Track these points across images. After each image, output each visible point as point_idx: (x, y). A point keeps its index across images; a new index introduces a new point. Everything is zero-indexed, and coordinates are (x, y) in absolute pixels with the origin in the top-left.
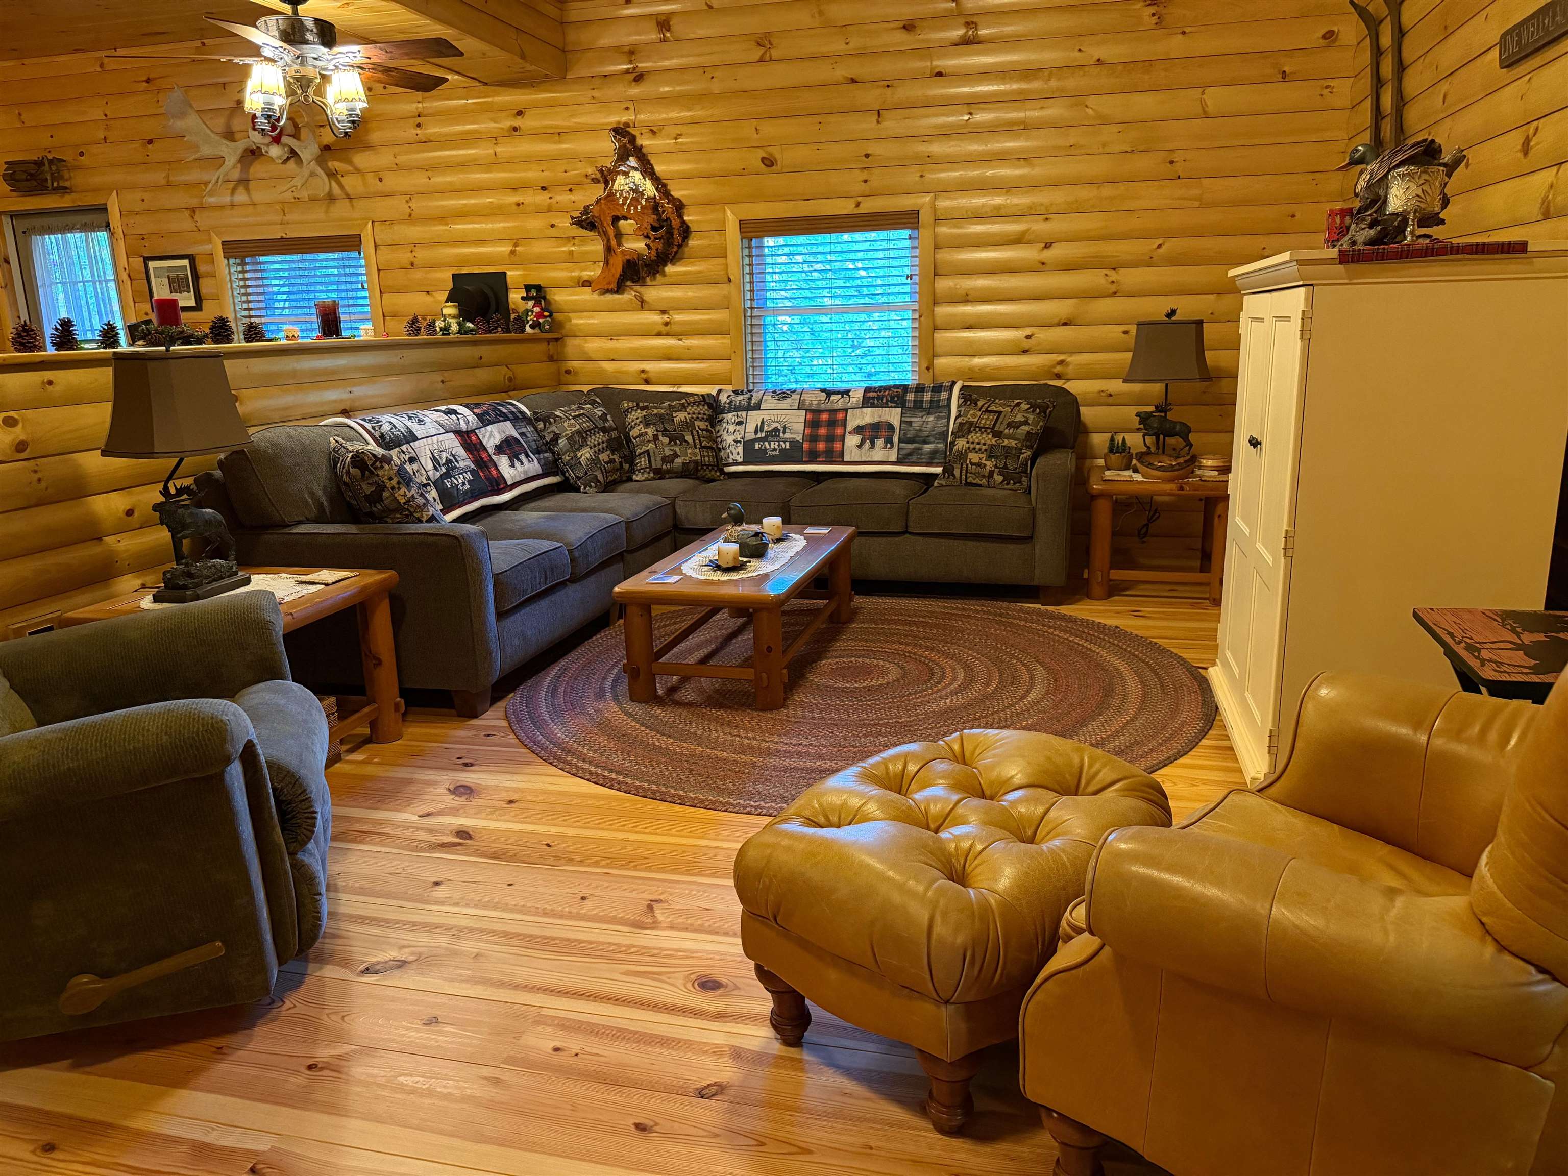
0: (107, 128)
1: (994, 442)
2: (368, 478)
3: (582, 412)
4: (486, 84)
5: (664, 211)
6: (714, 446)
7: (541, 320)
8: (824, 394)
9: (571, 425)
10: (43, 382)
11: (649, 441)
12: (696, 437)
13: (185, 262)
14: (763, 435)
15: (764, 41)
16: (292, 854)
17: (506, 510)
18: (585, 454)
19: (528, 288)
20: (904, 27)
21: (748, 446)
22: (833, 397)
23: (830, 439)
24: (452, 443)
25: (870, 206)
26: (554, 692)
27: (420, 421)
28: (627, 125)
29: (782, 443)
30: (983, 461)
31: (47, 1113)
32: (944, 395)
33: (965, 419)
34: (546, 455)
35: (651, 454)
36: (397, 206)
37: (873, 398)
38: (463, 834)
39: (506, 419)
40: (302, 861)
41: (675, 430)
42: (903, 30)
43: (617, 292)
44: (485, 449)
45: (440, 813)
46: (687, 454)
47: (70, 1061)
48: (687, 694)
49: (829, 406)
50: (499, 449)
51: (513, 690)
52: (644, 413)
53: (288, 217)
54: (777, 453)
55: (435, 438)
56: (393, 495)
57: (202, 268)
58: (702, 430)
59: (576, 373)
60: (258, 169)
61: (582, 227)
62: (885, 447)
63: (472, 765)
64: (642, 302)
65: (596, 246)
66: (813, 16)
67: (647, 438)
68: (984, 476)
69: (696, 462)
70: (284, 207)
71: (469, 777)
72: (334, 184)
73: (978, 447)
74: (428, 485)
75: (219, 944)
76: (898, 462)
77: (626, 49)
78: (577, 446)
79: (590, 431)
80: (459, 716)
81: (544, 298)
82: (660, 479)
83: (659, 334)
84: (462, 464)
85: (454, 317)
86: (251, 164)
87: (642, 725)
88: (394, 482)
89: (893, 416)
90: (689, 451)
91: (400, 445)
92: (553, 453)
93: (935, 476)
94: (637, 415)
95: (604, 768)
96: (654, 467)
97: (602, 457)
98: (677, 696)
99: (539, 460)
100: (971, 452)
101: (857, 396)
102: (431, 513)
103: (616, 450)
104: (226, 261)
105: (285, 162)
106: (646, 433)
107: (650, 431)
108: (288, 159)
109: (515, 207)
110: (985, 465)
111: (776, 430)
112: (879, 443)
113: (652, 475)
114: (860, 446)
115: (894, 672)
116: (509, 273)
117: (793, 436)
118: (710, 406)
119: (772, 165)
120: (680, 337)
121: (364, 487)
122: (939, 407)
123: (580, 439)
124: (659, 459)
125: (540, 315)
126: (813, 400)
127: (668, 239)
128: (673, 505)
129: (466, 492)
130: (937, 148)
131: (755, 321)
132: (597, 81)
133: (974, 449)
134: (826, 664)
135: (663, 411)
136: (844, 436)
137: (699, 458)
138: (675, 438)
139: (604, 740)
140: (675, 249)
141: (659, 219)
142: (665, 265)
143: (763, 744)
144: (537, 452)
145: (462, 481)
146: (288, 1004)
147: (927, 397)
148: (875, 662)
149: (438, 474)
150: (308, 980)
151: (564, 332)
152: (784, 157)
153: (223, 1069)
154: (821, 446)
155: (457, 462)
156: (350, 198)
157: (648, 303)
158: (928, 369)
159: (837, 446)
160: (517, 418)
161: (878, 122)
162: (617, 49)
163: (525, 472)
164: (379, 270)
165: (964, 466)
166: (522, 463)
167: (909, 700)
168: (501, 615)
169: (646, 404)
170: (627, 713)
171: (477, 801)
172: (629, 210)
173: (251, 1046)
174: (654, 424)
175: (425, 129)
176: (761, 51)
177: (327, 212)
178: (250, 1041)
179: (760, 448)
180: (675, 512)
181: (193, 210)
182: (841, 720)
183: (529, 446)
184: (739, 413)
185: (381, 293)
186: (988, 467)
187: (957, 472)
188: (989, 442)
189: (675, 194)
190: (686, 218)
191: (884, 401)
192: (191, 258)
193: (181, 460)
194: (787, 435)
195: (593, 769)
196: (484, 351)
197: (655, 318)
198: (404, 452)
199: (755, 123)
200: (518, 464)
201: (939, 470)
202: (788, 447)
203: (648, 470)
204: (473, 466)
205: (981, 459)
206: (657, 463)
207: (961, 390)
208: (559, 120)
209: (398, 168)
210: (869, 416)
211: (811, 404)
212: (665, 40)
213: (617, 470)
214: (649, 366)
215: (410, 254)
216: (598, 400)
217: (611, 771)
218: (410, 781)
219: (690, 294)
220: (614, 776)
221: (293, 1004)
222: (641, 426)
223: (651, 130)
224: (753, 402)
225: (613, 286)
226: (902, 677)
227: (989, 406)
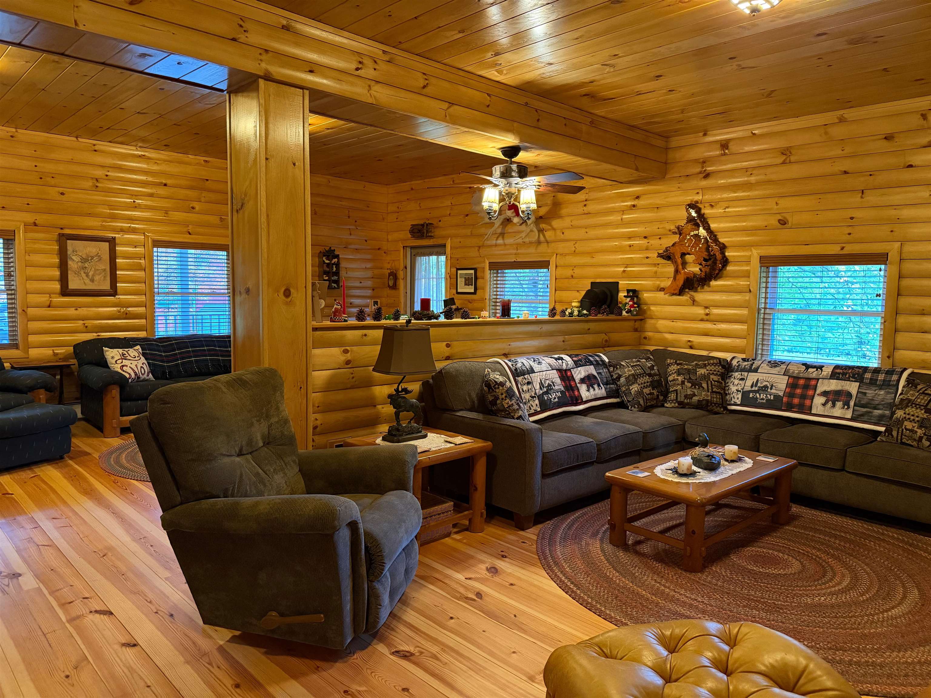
0: (451, 209)
1: (925, 416)
2: (491, 393)
3: (638, 363)
4: (621, 183)
5: (712, 250)
6: (722, 392)
7: (632, 309)
8: (804, 367)
9: (629, 371)
10: (362, 335)
11: (678, 384)
12: (710, 385)
13: (472, 272)
14: (756, 389)
15: (786, 152)
16: (370, 581)
17: (580, 415)
18: (635, 388)
19: (628, 291)
20: (885, 138)
21: (745, 394)
22: (811, 370)
23: (803, 397)
24: (554, 376)
25: (850, 249)
26: (570, 527)
27: (539, 363)
28: (697, 202)
29: (768, 396)
30: (915, 429)
31: (246, 670)
32: (895, 377)
33: (906, 396)
34: (612, 386)
35: (679, 392)
36: (568, 247)
37: (839, 374)
38: (479, 595)
39: (591, 363)
40: (375, 586)
41: (696, 380)
42: (885, 140)
43: (680, 294)
44: (574, 380)
45: (475, 579)
46: (702, 395)
47: (265, 650)
48: (646, 548)
49: (806, 375)
50: (582, 381)
51: (550, 519)
52: (679, 367)
53: (519, 251)
54: (764, 401)
55: (544, 373)
56: (502, 402)
57: (479, 274)
58: (715, 381)
59: (650, 339)
60: (509, 229)
61: (664, 259)
62: (843, 408)
63: (506, 557)
64: (694, 301)
65: (670, 269)
66: (821, 136)
67: (678, 382)
68: (915, 440)
69: (707, 401)
70: (518, 246)
71: (501, 564)
72: (541, 236)
73: (912, 418)
74: (535, 397)
75: (322, 616)
76: (852, 419)
77: (701, 160)
78: (630, 383)
79: (640, 375)
80: (516, 527)
81: (637, 297)
82: (682, 408)
83: (702, 320)
84: (557, 387)
85: (577, 307)
86: (506, 226)
87: (607, 560)
88: (504, 396)
89: (853, 387)
90: (703, 393)
91: (524, 375)
92: (617, 385)
93: (879, 433)
94: (675, 367)
95: (570, 580)
96: (679, 400)
97: (645, 390)
98: (638, 548)
99: (605, 389)
100: (906, 420)
101: (827, 371)
102: (520, 414)
103: (656, 387)
104: (489, 272)
105: (521, 225)
106: (677, 379)
107: (680, 378)
108: (523, 223)
109: (628, 248)
110: (916, 432)
111: (766, 387)
112: (839, 404)
113: (677, 405)
114: (824, 405)
115: (796, 566)
116: (620, 282)
117: (777, 392)
118: (723, 367)
119: (785, 224)
120: (715, 323)
121: (489, 397)
122: (889, 385)
123: (633, 379)
124: (683, 396)
125: (632, 306)
126: (794, 370)
127: (713, 267)
128: (684, 425)
129: (555, 403)
130: (906, 213)
131: (766, 316)
132: (683, 178)
133: (909, 419)
134: (750, 550)
135: (690, 367)
136: (814, 396)
137: (709, 398)
138: (695, 384)
139: (579, 563)
140: (717, 272)
141: (709, 255)
142: (711, 280)
143: (672, 593)
144: (606, 384)
145: (554, 397)
146: (355, 657)
147: (881, 377)
148: (786, 557)
149: (541, 392)
150: (370, 648)
151: (646, 316)
152: (793, 220)
153: (314, 677)
154: (796, 401)
155: (554, 386)
156: (548, 242)
157: (697, 302)
158: (889, 357)
159: (808, 402)
160: (599, 364)
161: (862, 197)
162: (696, 161)
163: (595, 395)
164: (556, 279)
165: (901, 430)
166: (594, 390)
167: (793, 590)
168: (544, 476)
169: (681, 362)
170: (603, 550)
171: (496, 579)
172: (691, 250)
173: (330, 671)
174: (683, 374)
175: (588, 207)
176: (784, 157)
177: (536, 249)
178: (331, 668)
179: (753, 397)
180: (684, 430)
181: (479, 247)
182: (735, 591)
183: (602, 380)
184: (743, 373)
185: (555, 290)
186: (918, 434)
187: (895, 433)
188: (921, 416)
189: (721, 240)
190: (727, 254)
191: (847, 376)
192: (475, 270)
193: (405, 377)
194: (773, 391)
195: (563, 578)
196: (592, 326)
197: (700, 311)
198: (525, 379)
199: (776, 199)
200: (591, 390)
201: (883, 429)
202: (772, 398)
203: (675, 401)
204: (563, 389)
205: (914, 427)
206: (681, 398)
207: (909, 375)
208: (658, 200)
209: (572, 227)
210: (834, 385)
211: (793, 373)
212: (725, 154)
213: (655, 399)
214: (693, 338)
215: (571, 271)
216: (651, 357)
217: (572, 583)
218: (472, 557)
219: (724, 298)
220: (572, 586)
221: (357, 658)
222: (675, 375)
223: (711, 205)
224: (753, 367)
225: (677, 291)
226: (799, 573)
227: (926, 390)
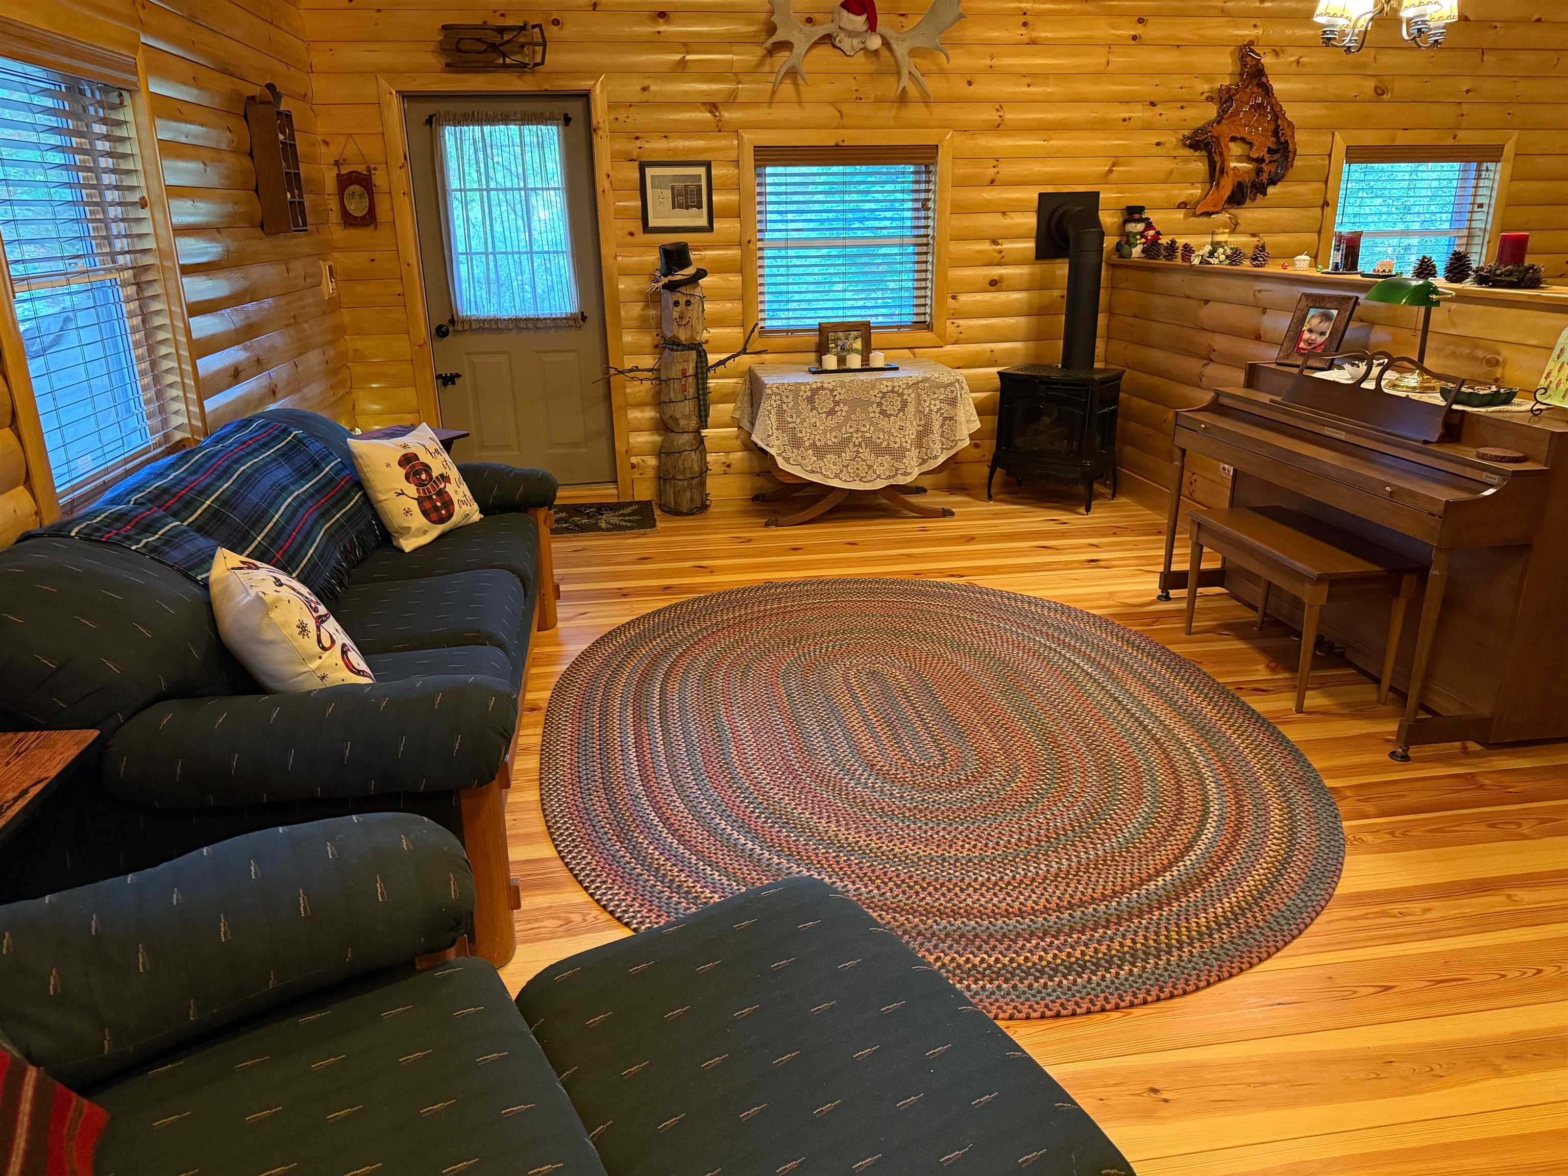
5: (1284, 134)
19: (1131, 209)
28: (1251, 42)
36: (985, 114)
61: (1189, 147)
64: (1235, 224)
65: (1201, 166)
104: (754, 171)
109: (1120, 123)
116: (1102, 193)
127: (1278, 164)
140: (1281, 172)
141: (1278, 142)
156: (928, 101)
157: (1241, 225)
172: (1248, 132)
175: (1033, 30)
177: (896, 116)
181: (714, 106)
185: (951, 212)
192: (707, 166)
208: (1180, 32)
209: (993, 71)
215: (992, 169)
219: (1283, 217)
223: (1274, 50)
225: (1219, 208)
